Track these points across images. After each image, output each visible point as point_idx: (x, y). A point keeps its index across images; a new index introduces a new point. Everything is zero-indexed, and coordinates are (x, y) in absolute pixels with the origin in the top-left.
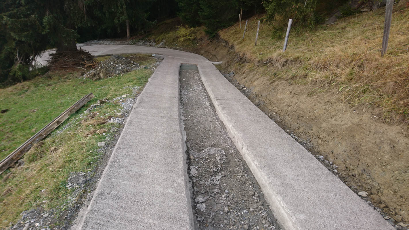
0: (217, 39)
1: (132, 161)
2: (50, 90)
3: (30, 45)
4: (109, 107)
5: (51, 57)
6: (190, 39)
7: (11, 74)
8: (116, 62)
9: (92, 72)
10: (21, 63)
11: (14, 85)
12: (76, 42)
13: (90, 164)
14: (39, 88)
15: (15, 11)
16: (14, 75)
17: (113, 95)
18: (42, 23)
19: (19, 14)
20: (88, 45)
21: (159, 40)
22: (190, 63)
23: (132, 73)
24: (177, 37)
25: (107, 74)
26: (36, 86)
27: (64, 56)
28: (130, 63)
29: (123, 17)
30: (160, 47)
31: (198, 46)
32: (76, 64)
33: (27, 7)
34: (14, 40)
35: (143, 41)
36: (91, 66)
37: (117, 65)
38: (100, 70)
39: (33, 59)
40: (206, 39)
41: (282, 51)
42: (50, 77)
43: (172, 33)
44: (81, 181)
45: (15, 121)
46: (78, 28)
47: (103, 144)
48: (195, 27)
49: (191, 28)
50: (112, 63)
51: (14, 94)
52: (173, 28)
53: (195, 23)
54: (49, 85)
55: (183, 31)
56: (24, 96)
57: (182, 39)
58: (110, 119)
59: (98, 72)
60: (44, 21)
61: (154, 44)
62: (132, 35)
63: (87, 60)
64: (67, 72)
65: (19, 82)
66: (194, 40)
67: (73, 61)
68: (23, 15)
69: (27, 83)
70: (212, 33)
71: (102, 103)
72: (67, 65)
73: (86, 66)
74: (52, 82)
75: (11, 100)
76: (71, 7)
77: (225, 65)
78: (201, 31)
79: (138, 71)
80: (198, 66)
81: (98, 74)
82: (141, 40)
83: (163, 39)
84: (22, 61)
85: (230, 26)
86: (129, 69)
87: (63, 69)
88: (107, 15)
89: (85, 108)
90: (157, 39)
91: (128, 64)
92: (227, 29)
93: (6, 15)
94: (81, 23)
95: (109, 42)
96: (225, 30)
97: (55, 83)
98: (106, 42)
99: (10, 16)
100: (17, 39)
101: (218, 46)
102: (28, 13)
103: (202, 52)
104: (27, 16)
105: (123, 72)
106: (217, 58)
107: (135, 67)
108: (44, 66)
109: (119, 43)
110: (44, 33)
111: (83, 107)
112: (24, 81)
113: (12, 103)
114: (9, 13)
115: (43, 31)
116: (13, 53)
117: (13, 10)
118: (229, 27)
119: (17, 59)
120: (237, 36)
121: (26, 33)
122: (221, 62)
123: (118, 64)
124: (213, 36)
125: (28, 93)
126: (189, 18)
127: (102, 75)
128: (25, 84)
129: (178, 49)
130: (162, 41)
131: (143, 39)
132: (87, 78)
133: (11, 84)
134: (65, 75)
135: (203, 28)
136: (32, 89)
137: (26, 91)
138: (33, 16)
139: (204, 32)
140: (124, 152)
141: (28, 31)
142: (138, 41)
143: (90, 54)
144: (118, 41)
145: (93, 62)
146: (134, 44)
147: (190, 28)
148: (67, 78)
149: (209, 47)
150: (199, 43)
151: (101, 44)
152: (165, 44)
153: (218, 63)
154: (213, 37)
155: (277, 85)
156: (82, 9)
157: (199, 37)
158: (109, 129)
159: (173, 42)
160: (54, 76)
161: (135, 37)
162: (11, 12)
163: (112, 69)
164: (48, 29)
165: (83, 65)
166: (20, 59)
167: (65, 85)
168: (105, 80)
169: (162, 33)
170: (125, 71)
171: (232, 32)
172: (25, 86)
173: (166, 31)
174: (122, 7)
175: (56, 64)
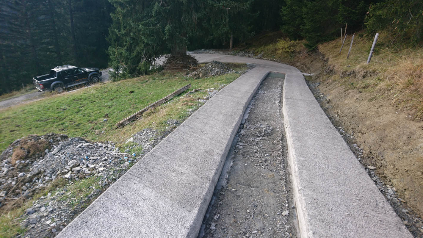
0: (316, 52)
1: (204, 117)
2: (163, 83)
3: (153, 48)
4: (200, 94)
5: (166, 59)
6: (288, 51)
7: (138, 68)
8: (213, 66)
9: (194, 73)
10: (145, 61)
11: (139, 77)
12: (187, 50)
13: (180, 117)
14: (155, 80)
15: (147, 21)
16: (140, 69)
17: (204, 88)
18: (164, 31)
19: (150, 24)
20: (196, 53)
21: (258, 52)
22: (278, 72)
23: (224, 75)
24: (276, 50)
25: (205, 75)
26: (154, 79)
27: (176, 59)
28: (225, 68)
29: (225, 29)
30: (257, 59)
31: (295, 58)
32: (184, 66)
33: (155, 18)
34: (144, 42)
35: (243, 52)
36: (195, 69)
37: (213, 69)
38: (200, 72)
39: (154, 60)
40: (305, 52)
41: (366, 63)
42: (164, 74)
43: (271, 45)
44: (174, 122)
45: (139, 98)
46: (189, 36)
47: (191, 110)
48: (295, 40)
49: (292, 41)
50: (210, 67)
51: (138, 83)
52: (273, 40)
53: (296, 36)
54: (162, 79)
55: (282, 44)
56: (145, 85)
57: (280, 52)
58: (199, 100)
59: (199, 73)
60: (166, 29)
61: (253, 55)
62: (234, 46)
63: (192, 64)
64: (176, 71)
65: (142, 75)
66: (292, 52)
67: (182, 64)
68: (152, 24)
69: (148, 76)
70: (311, 47)
71: (196, 91)
72: (177, 67)
73: (191, 68)
74: (165, 78)
75: (136, 87)
76: (186, 19)
77: (316, 76)
78: (301, 45)
79: (230, 74)
80: (286, 75)
81: (199, 74)
82: (241, 51)
83: (262, 51)
84: (146, 59)
85: (332, 40)
86: (222, 72)
87: (173, 69)
88: (213, 27)
89: (184, 93)
90: (256, 51)
91: (223, 68)
92: (327, 43)
93: (141, 24)
94: (192, 32)
95: (213, 52)
96: (326, 44)
97: (166, 78)
98: (211, 52)
99: (144, 25)
100: (145, 42)
101: (315, 59)
102: (156, 22)
103: (298, 64)
104: (154, 25)
105: (217, 74)
106: (310, 71)
107: (228, 71)
108: (161, 66)
109: (222, 53)
110: (164, 39)
111: (183, 92)
112: (145, 75)
113: (137, 88)
114: (143, 22)
115: (164, 37)
116: (141, 53)
117: (146, 20)
118: (330, 41)
119: (143, 58)
120: (335, 50)
121: (152, 38)
122: (313, 74)
123: (215, 68)
124: (312, 49)
125: (148, 83)
126: (291, 32)
127: (201, 75)
128: (146, 77)
129: (274, 61)
130: (260, 53)
131: (243, 50)
132: (190, 77)
133: (137, 76)
134: (175, 74)
135: (305, 41)
136: (151, 81)
137: (147, 82)
138: (158, 25)
139: (304, 46)
140: (201, 113)
141: (153, 36)
142: (239, 52)
143: (195, 60)
144: (221, 51)
145: (196, 66)
146: (235, 55)
147: (290, 41)
148: (175, 76)
149: (306, 60)
150: (297, 56)
151: (207, 53)
152: (263, 56)
153: (310, 75)
154: (312, 51)
155: (350, 93)
156: (194, 21)
157: (298, 50)
158: (197, 104)
159: (271, 54)
160: (167, 74)
161: (236, 48)
162: (145, 21)
163: (209, 71)
164: (168, 36)
165: (189, 68)
166: (145, 58)
167: (173, 80)
168: (202, 79)
169: (262, 45)
170: (219, 73)
171: (331, 46)
172: (146, 78)
173: (266, 44)
174: (225, 20)
175: (170, 65)
